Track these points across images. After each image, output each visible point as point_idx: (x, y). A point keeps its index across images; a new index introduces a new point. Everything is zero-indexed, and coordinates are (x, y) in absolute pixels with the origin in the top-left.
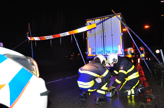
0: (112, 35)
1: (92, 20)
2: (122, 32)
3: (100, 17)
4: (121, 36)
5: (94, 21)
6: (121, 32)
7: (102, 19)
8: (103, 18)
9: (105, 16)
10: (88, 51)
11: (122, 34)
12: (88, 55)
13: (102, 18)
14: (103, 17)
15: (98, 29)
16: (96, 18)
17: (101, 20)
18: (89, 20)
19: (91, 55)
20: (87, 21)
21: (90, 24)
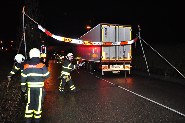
1: (108, 25)
5: (110, 26)
9: (119, 25)
10: (102, 56)
13: (117, 26)
16: (111, 24)
17: (115, 27)
18: (104, 24)
19: (106, 60)
20: (102, 25)
21: (106, 29)
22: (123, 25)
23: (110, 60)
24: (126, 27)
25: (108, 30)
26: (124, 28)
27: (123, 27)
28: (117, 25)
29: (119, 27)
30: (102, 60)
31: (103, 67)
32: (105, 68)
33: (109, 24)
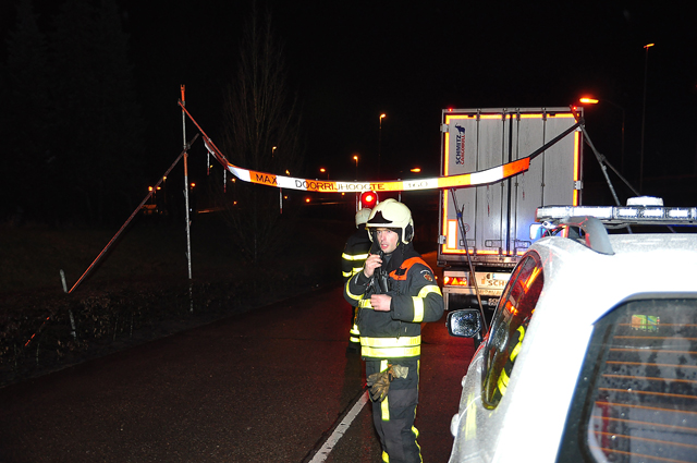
0: (543, 185)
1: (471, 115)
2: (579, 179)
3: (501, 110)
4: (576, 192)
5: (478, 119)
6: (576, 178)
7: (508, 117)
8: (514, 116)
9: (522, 110)
10: (445, 233)
11: (579, 185)
12: (444, 246)
13: (511, 114)
14: (513, 110)
15: (491, 154)
16: (484, 110)
17: (504, 120)
18: (455, 111)
19: (458, 251)
20: (448, 117)
21: (461, 129)
22: (539, 109)
23: (479, 252)
24: (553, 114)
25: (470, 135)
26: (545, 118)
27: (541, 116)
28: (510, 110)
29: (522, 116)
30: (445, 250)
31: (446, 280)
32: (455, 281)
33: (475, 110)
